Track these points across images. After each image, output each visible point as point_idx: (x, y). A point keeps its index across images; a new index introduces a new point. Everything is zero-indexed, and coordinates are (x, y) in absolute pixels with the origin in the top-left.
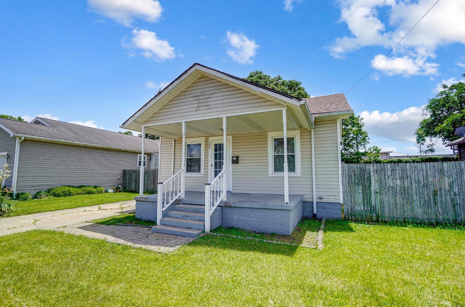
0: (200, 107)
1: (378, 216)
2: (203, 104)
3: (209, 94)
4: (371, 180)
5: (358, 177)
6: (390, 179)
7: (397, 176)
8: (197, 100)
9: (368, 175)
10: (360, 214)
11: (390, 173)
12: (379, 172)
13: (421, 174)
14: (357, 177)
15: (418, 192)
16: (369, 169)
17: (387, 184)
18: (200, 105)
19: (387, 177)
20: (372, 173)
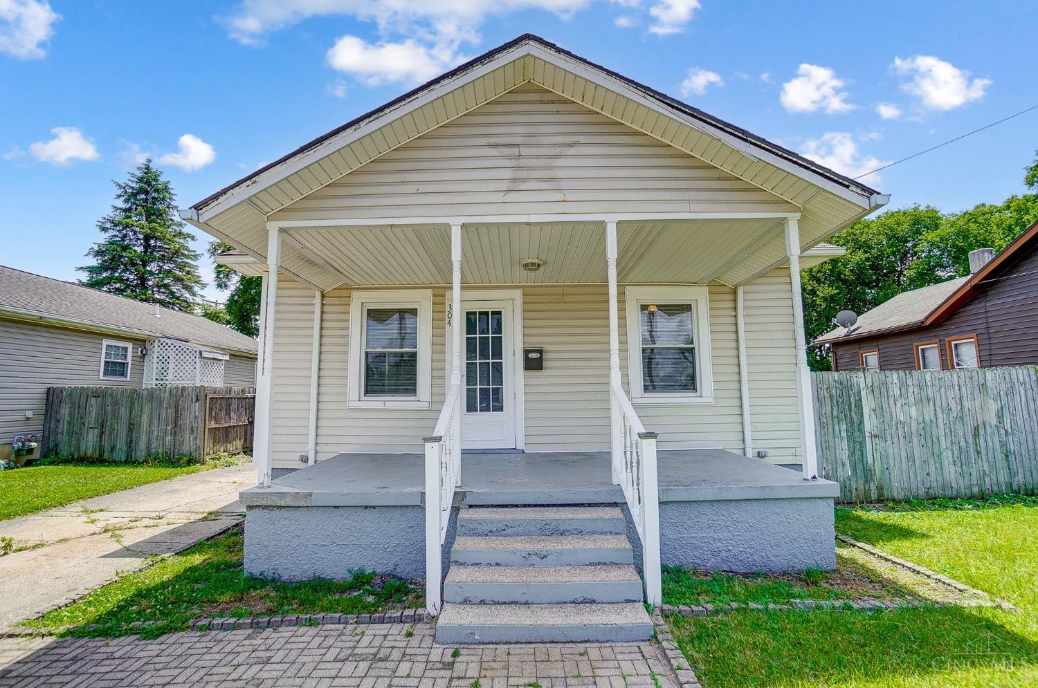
0: (524, 180)
1: (880, 489)
2: (536, 174)
3: (554, 145)
4: (862, 409)
5: (837, 402)
6: (899, 404)
7: (911, 400)
8: (510, 157)
9: (857, 398)
10: (845, 487)
11: (899, 393)
12: (877, 391)
13: (950, 394)
14: (835, 402)
15: (948, 431)
16: (858, 385)
17: (894, 417)
18: (524, 174)
19: (892, 401)
20: (863, 393)
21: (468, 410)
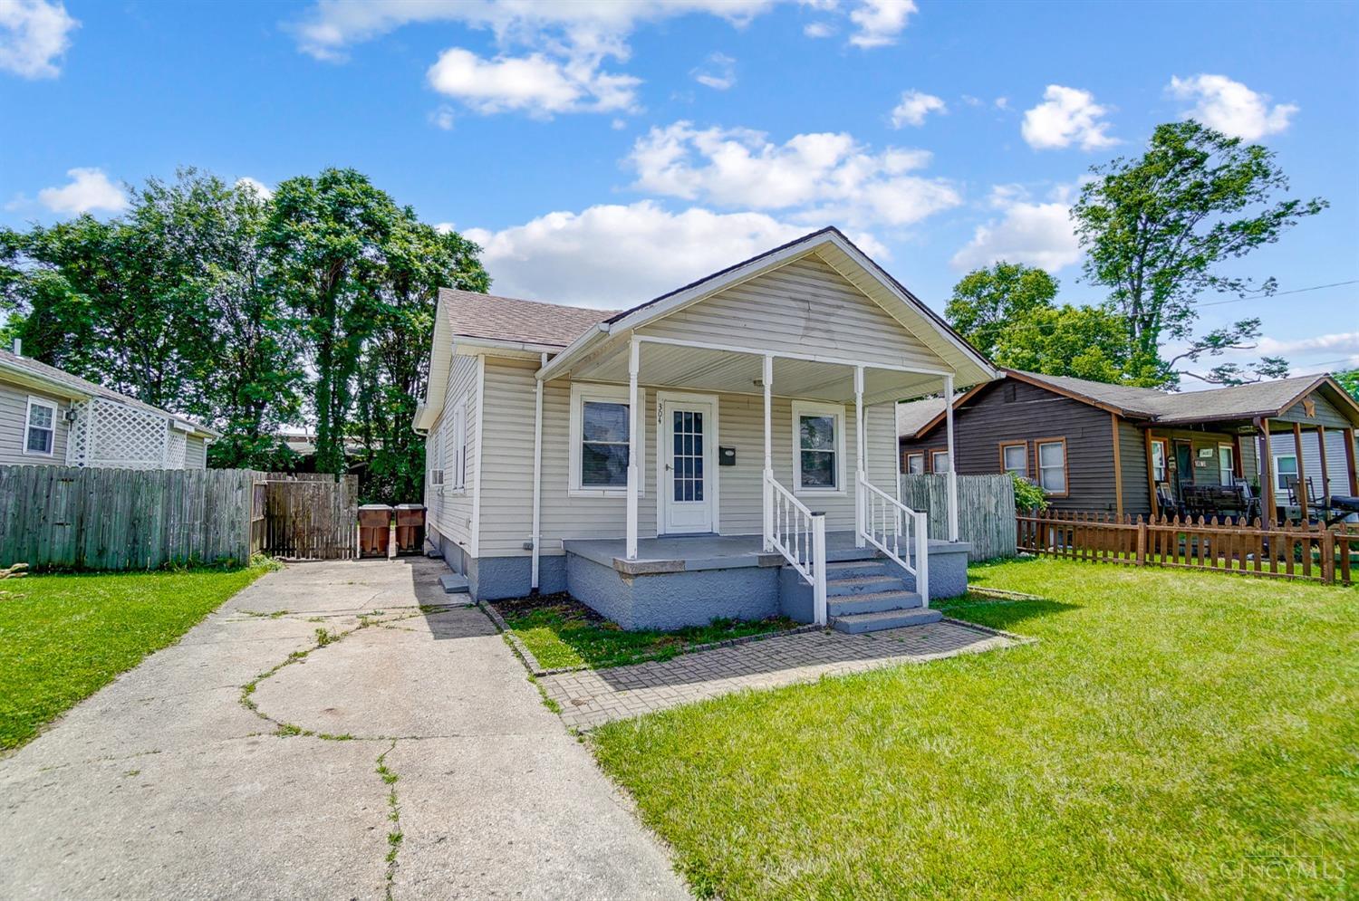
2: (819, 326)
8: (804, 310)
18: (812, 324)
21: (676, 499)
